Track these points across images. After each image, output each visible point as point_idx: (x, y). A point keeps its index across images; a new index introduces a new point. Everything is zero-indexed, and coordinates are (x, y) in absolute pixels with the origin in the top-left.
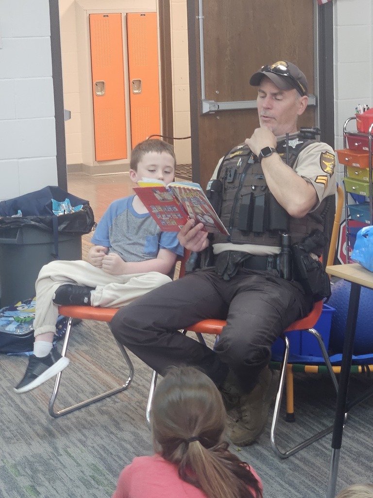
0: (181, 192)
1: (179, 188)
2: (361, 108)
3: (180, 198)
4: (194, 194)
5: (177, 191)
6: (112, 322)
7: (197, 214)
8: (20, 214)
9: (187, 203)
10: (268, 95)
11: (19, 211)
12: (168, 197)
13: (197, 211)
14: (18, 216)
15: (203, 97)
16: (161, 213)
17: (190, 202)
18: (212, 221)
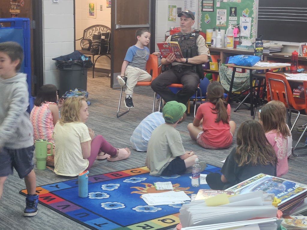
0: (171, 45)
1: (171, 43)
2: (172, 28)
3: (171, 46)
4: (175, 45)
5: (170, 44)
6: (151, 85)
7: (175, 51)
8: (71, 60)
9: (173, 48)
10: (183, 20)
11: (71, 59)
12: (167, 46)
13: (175, 50)
14: (71, 61)
15: (116, 23)
16: (164, 52)
17: (174, 48)
18: (179, 54)
